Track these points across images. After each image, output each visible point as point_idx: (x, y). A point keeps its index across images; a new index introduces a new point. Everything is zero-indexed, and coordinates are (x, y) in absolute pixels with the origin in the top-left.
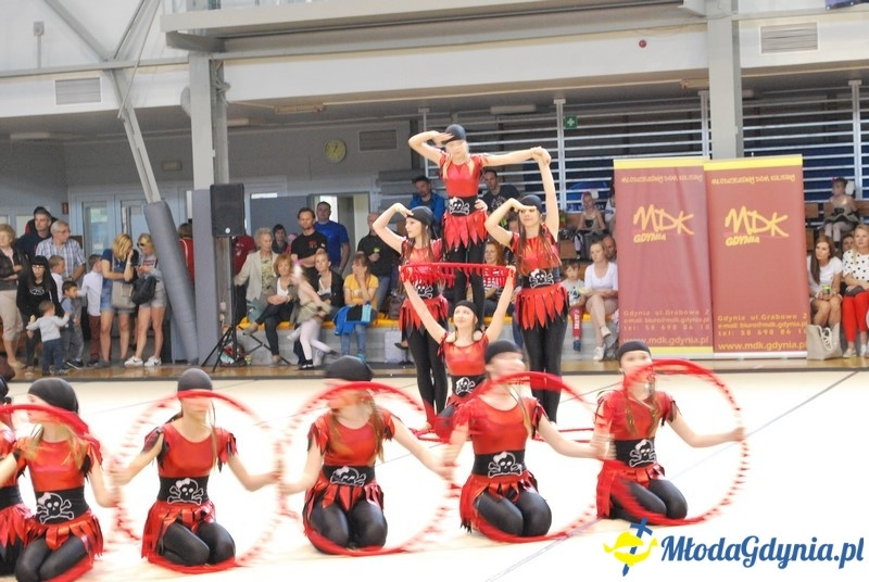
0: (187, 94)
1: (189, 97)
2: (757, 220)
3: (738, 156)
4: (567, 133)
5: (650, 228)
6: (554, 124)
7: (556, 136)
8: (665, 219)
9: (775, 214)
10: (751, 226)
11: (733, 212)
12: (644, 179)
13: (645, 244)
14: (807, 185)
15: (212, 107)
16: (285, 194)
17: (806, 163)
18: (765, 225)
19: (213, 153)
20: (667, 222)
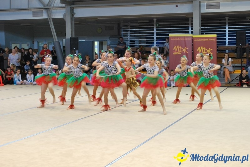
0: (65, 15)
1: (65, 16)
2: (205, 50)
3: (200, 34)
4: (156, 28)
5: (177, 51)
6: (153, 25)
7: (154, 28)
8: (181, 49)
9: (209, 49)
10: (203, 51)
11: (199, 48)
12: (176, 39)
13: (176, 55)
14: (217, 42)
15: (71, 18)
16: (87, 41)
17: (217, 36)
18: (207, 51)
19: (71, 30)
20: (182, 50)
